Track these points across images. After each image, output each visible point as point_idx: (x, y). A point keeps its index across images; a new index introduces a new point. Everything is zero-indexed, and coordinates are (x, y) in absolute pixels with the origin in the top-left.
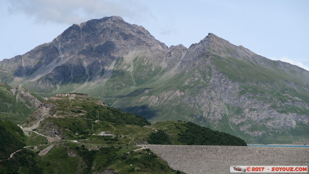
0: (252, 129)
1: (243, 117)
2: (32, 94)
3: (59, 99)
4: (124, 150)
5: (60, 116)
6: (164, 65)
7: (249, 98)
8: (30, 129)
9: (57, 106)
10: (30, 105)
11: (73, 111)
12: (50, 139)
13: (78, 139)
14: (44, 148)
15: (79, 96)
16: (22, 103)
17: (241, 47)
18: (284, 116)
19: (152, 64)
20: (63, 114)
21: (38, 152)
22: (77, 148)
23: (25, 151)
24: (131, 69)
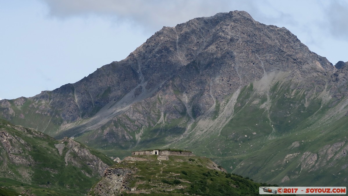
2: (93, 152)
3: (141, 160)
5: (143, 191)
6: (326, 96)
9: (137, 173)
10: (89, 172)
11: (165, 182)
16: (75, 168)
19: (304, 96)
20: (148, 187)
24: (266, 106)
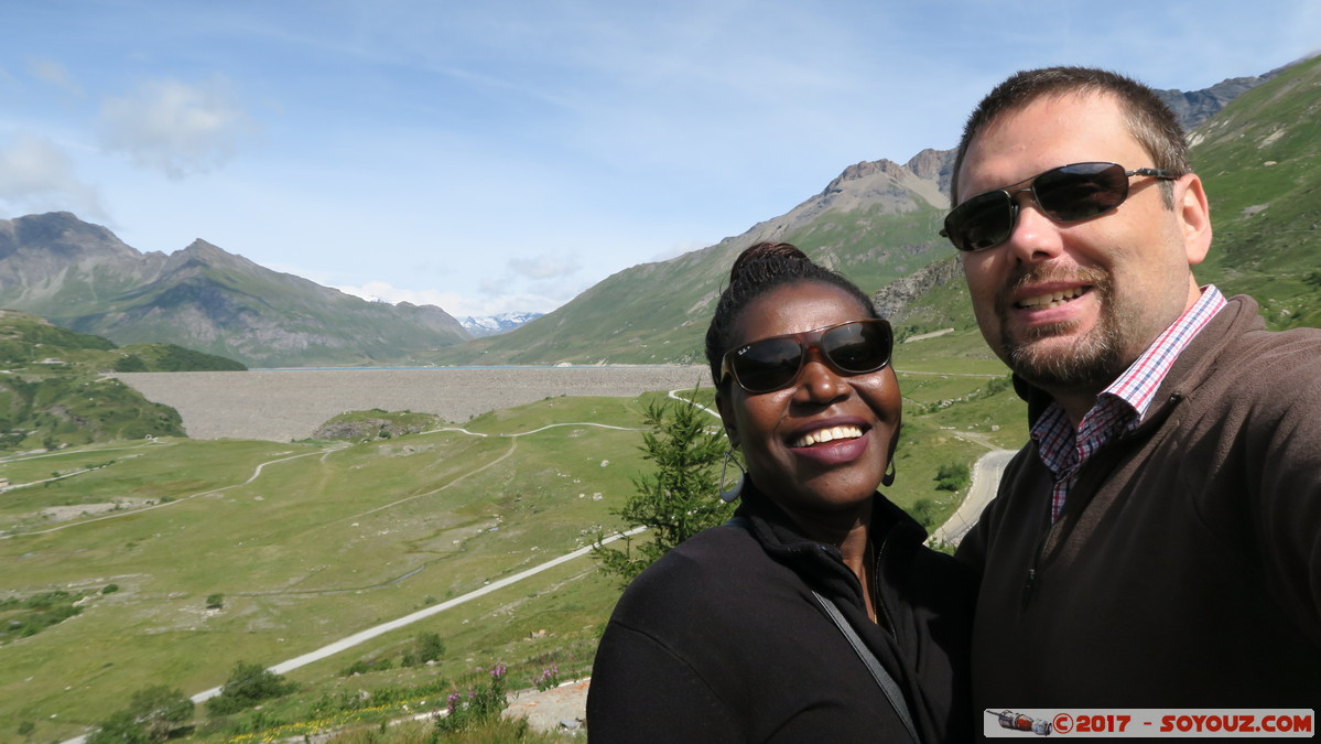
4: (81, 381)
13: (10, 369)
15: (11, 313)
22: (10, 381)
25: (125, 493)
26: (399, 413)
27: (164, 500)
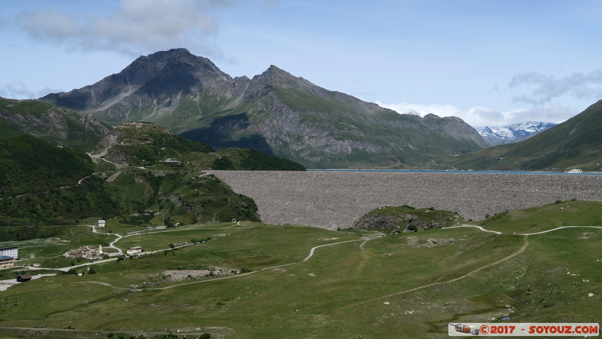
0: (311, 155)
1: (303, 144)
2: (101, 123)
3: (127, 127)
4: (190, 176)
5: (128, 144)
6: (229, 95)
7: (308, 126)
8: (98, 156)
9: (124, 134)
10: (99, 134)
11: (139, 139)
12: (118, 166)
13: (145, 166)
14: (112, 174)
15: (146, 124)
16: (91, 131)
17: (301, 79)
18: (340, 142)
19: (217, 94)
20: (130, 142)
21: (106, 179)
22: (144, 175)
23: (93, 178)
24: (197, 99)
25: (217, 264)
26: (424, 210)
27: (243, 271)
